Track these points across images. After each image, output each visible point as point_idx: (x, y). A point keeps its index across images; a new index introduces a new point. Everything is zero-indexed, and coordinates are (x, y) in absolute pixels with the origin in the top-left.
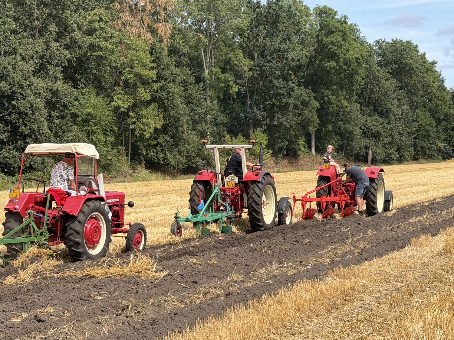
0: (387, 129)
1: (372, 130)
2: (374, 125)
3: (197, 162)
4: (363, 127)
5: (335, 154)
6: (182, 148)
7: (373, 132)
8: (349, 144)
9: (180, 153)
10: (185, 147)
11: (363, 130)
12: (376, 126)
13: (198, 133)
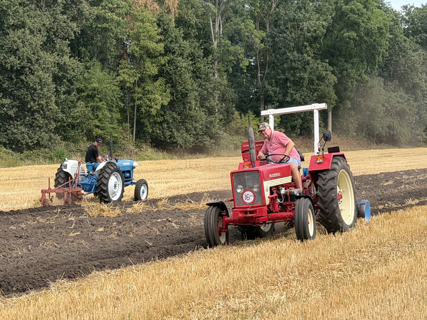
0: (413, 106)
1: (397, 107)
2: (398, 102)
3: (205, 141)
4: (386, 105)
5: (355, 134)
6: (189, 126)
7: (398, 110)
8: (370, 123)
9: (187, 131)
10: (192, 125)
11: (387, 108)
12: (401, 103)
13: (206, 110)
